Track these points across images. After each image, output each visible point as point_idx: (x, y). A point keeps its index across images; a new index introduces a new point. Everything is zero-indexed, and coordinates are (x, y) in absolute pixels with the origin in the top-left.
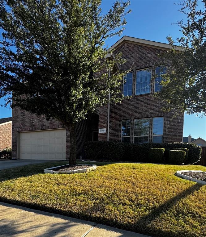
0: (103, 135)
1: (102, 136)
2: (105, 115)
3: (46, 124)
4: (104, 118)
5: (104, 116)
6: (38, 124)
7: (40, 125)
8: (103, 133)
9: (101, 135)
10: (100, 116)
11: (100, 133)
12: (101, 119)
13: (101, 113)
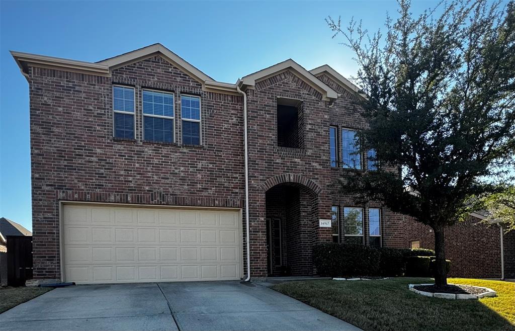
0: (327, 231)
1: (326, 233)
2: (329, 197)
3: (177, 192)
4: (326, 201)
5: (327, 197)
6: (147, 188)
7: (154, 191)
8: (326, 228)
9: (324, 231)
10: (320, 196)
11: (322, 228)
12: (323, 201)
13: (322, 192)
